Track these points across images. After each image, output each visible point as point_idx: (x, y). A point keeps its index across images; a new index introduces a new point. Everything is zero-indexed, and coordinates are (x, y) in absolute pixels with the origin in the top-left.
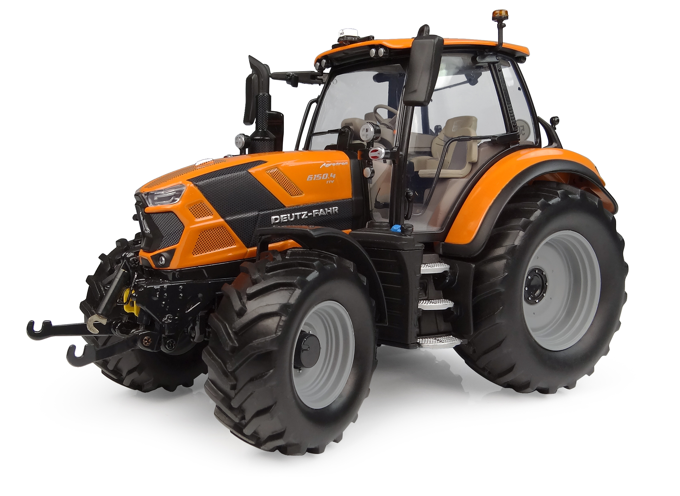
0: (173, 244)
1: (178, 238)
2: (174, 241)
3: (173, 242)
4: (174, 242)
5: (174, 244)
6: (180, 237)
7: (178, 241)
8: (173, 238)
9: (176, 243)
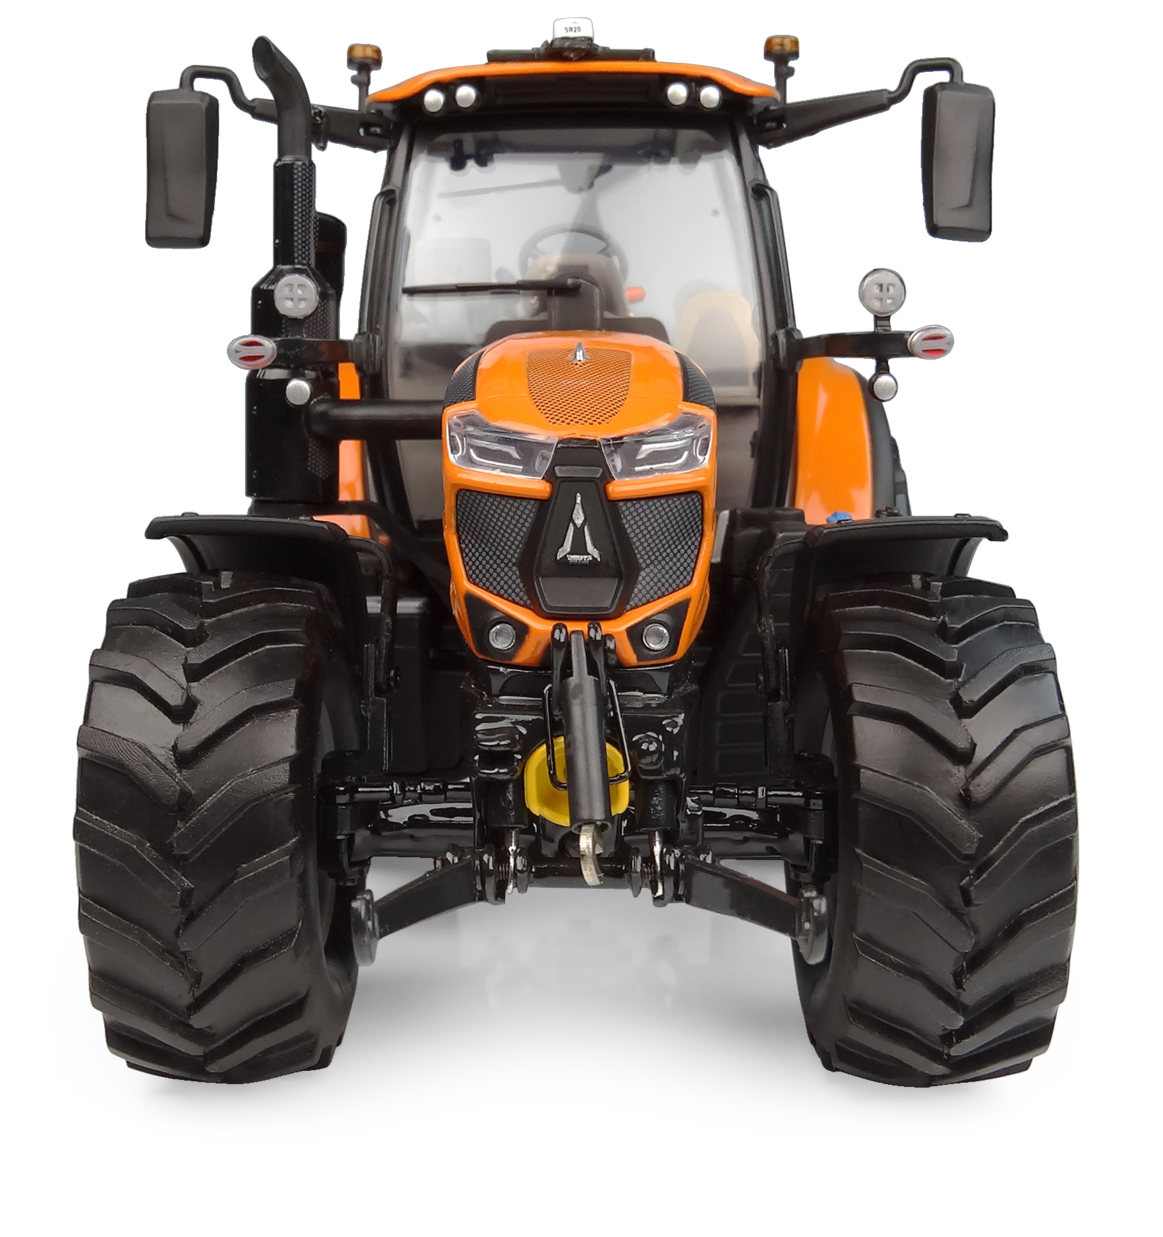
0: (674, 586)
1: (689, 569)
2: (678, 577)
3: (674, 581)
4: (678, 581)
5: (678, 586)
6: (692, 565)
7: (689, 578)
8: (675, 568)
9: (685, 582)
